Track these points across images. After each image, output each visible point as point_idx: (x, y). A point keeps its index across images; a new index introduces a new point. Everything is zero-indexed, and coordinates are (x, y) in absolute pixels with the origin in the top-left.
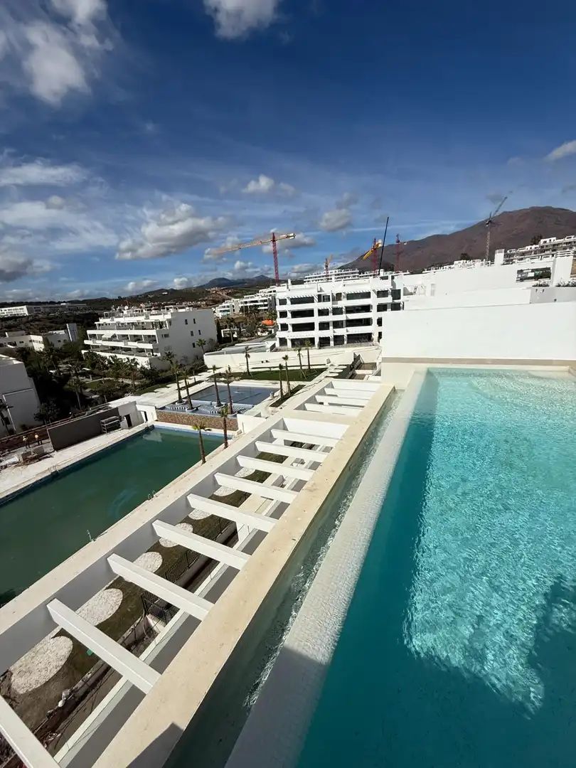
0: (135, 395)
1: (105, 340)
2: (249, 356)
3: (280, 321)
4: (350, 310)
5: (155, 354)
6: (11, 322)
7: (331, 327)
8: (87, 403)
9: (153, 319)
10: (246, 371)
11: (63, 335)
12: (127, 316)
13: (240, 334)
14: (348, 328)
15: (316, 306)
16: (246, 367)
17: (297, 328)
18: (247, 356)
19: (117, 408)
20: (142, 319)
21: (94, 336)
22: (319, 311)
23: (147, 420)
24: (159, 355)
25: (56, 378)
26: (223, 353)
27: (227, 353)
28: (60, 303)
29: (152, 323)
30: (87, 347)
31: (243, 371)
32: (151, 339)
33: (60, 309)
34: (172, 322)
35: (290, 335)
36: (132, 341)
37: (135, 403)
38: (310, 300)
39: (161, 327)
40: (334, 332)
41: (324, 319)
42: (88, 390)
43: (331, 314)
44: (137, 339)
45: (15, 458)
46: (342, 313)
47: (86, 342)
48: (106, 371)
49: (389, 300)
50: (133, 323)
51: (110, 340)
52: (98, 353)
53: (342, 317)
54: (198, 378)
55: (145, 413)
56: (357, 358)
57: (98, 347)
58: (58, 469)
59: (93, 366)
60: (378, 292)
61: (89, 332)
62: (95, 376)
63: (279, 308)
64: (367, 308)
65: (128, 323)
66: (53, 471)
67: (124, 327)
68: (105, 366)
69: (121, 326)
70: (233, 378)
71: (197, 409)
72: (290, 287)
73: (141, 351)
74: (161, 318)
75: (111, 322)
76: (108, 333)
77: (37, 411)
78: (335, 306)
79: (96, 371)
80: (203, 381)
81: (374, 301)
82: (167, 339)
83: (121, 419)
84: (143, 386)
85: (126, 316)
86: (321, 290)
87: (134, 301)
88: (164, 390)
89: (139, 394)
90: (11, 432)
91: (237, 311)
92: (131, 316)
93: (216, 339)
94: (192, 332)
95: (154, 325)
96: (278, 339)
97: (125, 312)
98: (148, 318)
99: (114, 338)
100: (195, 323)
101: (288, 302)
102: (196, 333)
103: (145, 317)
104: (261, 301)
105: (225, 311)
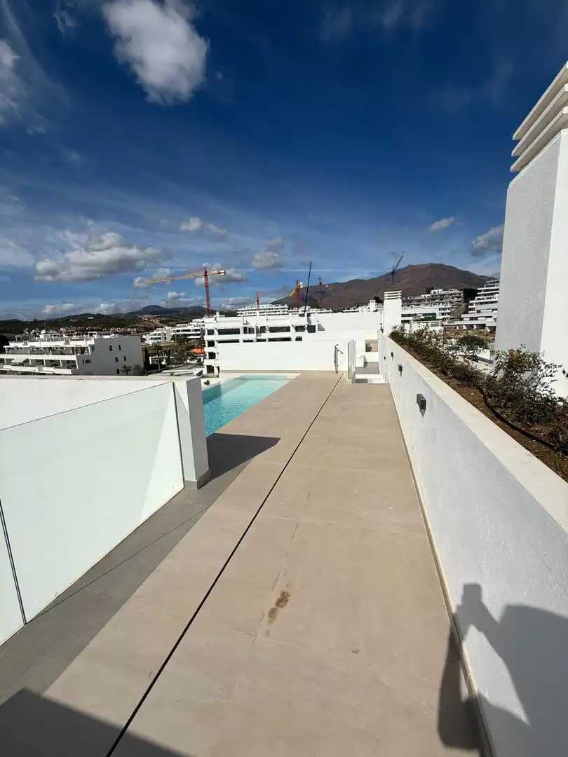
1: (15, 365)
3: (208, 350)
9: (73, 344)
13: (168, 361)
20: (61, 344)
21: (2, 361)
29: (73, 348)
32: (70, 364)
34: (95, 348)
36: (47, 366)
39: (83, 353)
44: (54, 364)
50: (50, 348)
51: (20, 365)
65: (44, 348)
67: (39, 352)
69: (36, 351)
72: (218, 318)
74: (82, 344)
75: (23, 346)
76: (18, 358)
82: (89, 364)
85: (42, 341)
86: (247, 323)
87: (54, 325)
91: (169, 339)
92: (48, 341)
93: (142, 365)
94: (116, 358)
95: (75, 350)
96: (206, 367)
97: (42, 336)
98: (67, 342)
99: (26, 363)
100: (120, 349)
101: (216, 332)
102: (121, 359)
103: (64, 342)
104: (194, 330)
105: (156, 339)
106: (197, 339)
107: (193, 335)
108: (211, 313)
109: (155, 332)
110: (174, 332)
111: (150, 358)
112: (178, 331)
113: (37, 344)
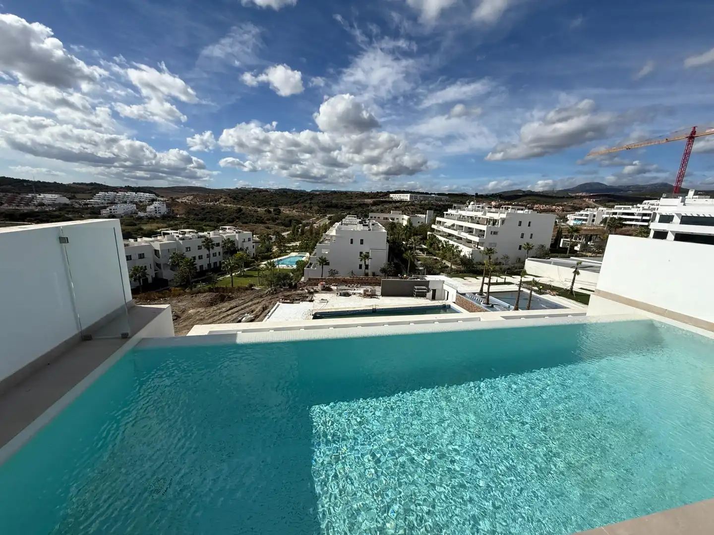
0: (447, 276)
2: (578, 273)
5: (479, 247)
6: (398, 204)
8: (414, 270)
9: (489, 215)
10: (569, 288)
11: (423, 218)
12: (470, 210)
13: (585, 248)
16: (571, 284)
18: (576, 273)
19: (429, 281)
20: (479, 214)
21: (440, 223)
23: (447, 299)
24: (482, 248)
25: (404, 247)
26: (550, 263)
27: (555, 264)
28: (431, 194)
29: (487, 219)
30: (433, 230)
31: (565, 288)
32: (480, 233)
33: (430, 199)
34: (505, 222)
36: (465, 232)
37: (443, 282)
39: (494, 224)
42: (419, 262)
44: (470, 231)
45: (361, 291)
47: (433, 226)
48: (437, 252)
50: (471, 217)
51: (449, 228)
52: (437, 236)
54: (509, 279)
55: (448, 292)
57: (439, 231)
58: (377, 307)
59: (431, 245)
61: (438, 219)
62: (429, 253)
63: (656, 226)
65: (468, 217)
66: (374, 307)
67: (463, 220)
68: (438, 247)
69: (462, 218)
70: (548, 291)
71: (492, 306)
73: (470, 242)
74: (496, 216)
75: (455, 213)
76: (449, 222)
77: (383, 266)
79: (431, 250)
82: (495, 235)
83: (429, 291)
84: (457, 271)
85: (468, 210)
87: (480, 198)
88: (473, 280)
89: (451, 277)
90: (367, 275)
91: (598, 221)
93: (548, 246)
94: (523, 235)
95: (488, 221)
97: (470, 207)
98: (485, 214)
99: (452, 226)
100: (529, 226)
101: (677, 220)
102: (527, 236)
103: (482, 213)
104: (639, 215)
105: (580, 220)
106: (642, 226)
107: (637, 220)
108: (679, 192)
109: (582, 212)
110: (608, 213)
111: (562, 240)
112: (615, 214)
113: (464, 213)
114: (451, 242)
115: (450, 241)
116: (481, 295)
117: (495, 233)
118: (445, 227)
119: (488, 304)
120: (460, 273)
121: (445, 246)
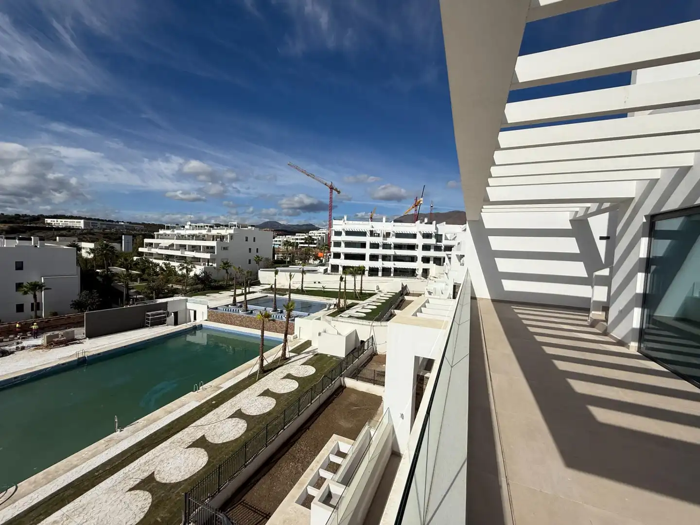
0: (186, 296)
1: (161, 248)
3: (334, 249)
4: (398, 247)
5: (210, 264)
7: (380, 260)
9: (214, 233)
14: (396, 263)
15: (368, 240)
17: (348, 257)
20: (202, 232)
21: (151, 245)
22: (371, 244)
23: (195, 319)
24: (215, 265)
29: (213, 236)
30: (141, 254)
31: (297, 288)
32: (209, 249)
34: (233, 237)
35: (342, 262)
36: (189, 250)
37: (185, 302)
38: (363, 234)
39: (222, 240)
40: (383, 264)
41: (375, 251)
43: (381, 248)
44: (194, 248)
46: (390, 248)
47: (140, 250)
49: (432, 241)
50: (193, 236)
51: (166, 248)
52: (150, 260)
53: (391, 252)
55: (195, 312)
56: (404, 288)
57: (151, 254)
58: (87, 355)
59: (143, 271)
60: (424, 234)
61: (146, 241)
62: (143, 279)
63: (334, 238)
64: (412, 247)
66: (81, 356)
67: (183, 238)
69: (181, 237)
71: (252, 312)
72: (346, 222)
73: (197, 260)
75: (170, 233)
76: (166, 243)
78: (385, 241)
80: (257, 292)
81: (420, 241)
82: (225, 251)
83: (168, 314)
84: (194, 291)
85: (187, 229)
86: (372, 227)
88: (217, 295)
89: (190, 296)
92: (193, 229)
94: (250, 249)
95: (214, 238)
96: (330, 266)
97: (187, 226)
99: (171, 247)
100: (254, 241)
102: (254, 251)
103: (207, 230)
113: (182, 232)
114: (172, 264)
115: (170, 262)
116: (235, 305)
117: (225, 249)
118: (160, 249)
119: (247, 311)
120: (199, 291)
121: (165, 269)
